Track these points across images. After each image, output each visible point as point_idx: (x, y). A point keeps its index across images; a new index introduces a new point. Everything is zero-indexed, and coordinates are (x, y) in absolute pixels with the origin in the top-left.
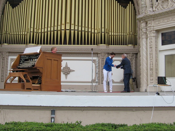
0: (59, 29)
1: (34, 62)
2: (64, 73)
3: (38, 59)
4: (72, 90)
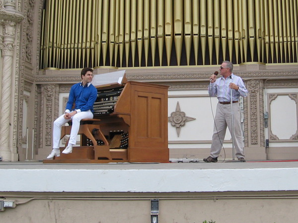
0: (160, 33)
1: (112, 104)
3: (119, 98)
4: (192, 160)
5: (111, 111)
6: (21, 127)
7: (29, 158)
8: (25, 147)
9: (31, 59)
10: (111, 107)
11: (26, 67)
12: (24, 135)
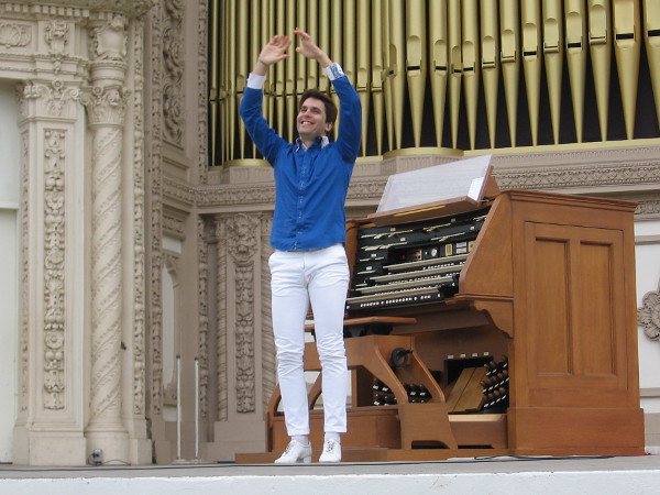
0: (599, 29)
1: (453, 266)
2: (653, 332)
3: (474, 245)
5: (448, 290)
6: (158, 353)
7: (188, 454)
8: (173, 419)
9: (180, 134)
10: (449, 277)
11: (166, 160)
12: (167, 380)
